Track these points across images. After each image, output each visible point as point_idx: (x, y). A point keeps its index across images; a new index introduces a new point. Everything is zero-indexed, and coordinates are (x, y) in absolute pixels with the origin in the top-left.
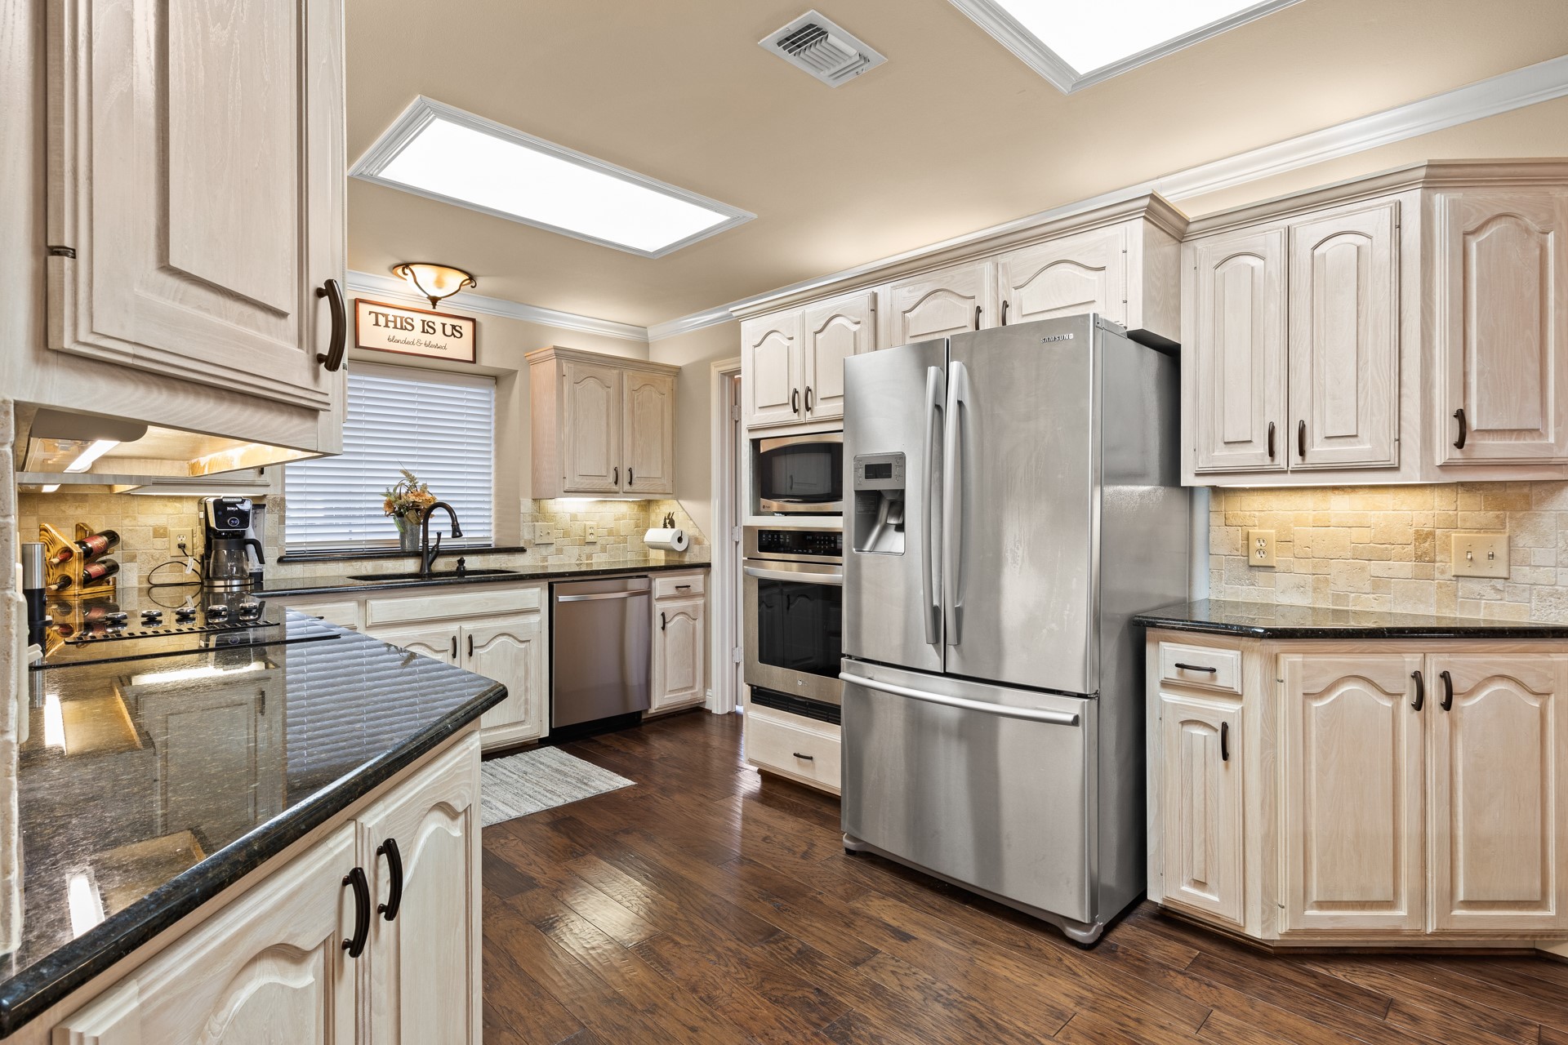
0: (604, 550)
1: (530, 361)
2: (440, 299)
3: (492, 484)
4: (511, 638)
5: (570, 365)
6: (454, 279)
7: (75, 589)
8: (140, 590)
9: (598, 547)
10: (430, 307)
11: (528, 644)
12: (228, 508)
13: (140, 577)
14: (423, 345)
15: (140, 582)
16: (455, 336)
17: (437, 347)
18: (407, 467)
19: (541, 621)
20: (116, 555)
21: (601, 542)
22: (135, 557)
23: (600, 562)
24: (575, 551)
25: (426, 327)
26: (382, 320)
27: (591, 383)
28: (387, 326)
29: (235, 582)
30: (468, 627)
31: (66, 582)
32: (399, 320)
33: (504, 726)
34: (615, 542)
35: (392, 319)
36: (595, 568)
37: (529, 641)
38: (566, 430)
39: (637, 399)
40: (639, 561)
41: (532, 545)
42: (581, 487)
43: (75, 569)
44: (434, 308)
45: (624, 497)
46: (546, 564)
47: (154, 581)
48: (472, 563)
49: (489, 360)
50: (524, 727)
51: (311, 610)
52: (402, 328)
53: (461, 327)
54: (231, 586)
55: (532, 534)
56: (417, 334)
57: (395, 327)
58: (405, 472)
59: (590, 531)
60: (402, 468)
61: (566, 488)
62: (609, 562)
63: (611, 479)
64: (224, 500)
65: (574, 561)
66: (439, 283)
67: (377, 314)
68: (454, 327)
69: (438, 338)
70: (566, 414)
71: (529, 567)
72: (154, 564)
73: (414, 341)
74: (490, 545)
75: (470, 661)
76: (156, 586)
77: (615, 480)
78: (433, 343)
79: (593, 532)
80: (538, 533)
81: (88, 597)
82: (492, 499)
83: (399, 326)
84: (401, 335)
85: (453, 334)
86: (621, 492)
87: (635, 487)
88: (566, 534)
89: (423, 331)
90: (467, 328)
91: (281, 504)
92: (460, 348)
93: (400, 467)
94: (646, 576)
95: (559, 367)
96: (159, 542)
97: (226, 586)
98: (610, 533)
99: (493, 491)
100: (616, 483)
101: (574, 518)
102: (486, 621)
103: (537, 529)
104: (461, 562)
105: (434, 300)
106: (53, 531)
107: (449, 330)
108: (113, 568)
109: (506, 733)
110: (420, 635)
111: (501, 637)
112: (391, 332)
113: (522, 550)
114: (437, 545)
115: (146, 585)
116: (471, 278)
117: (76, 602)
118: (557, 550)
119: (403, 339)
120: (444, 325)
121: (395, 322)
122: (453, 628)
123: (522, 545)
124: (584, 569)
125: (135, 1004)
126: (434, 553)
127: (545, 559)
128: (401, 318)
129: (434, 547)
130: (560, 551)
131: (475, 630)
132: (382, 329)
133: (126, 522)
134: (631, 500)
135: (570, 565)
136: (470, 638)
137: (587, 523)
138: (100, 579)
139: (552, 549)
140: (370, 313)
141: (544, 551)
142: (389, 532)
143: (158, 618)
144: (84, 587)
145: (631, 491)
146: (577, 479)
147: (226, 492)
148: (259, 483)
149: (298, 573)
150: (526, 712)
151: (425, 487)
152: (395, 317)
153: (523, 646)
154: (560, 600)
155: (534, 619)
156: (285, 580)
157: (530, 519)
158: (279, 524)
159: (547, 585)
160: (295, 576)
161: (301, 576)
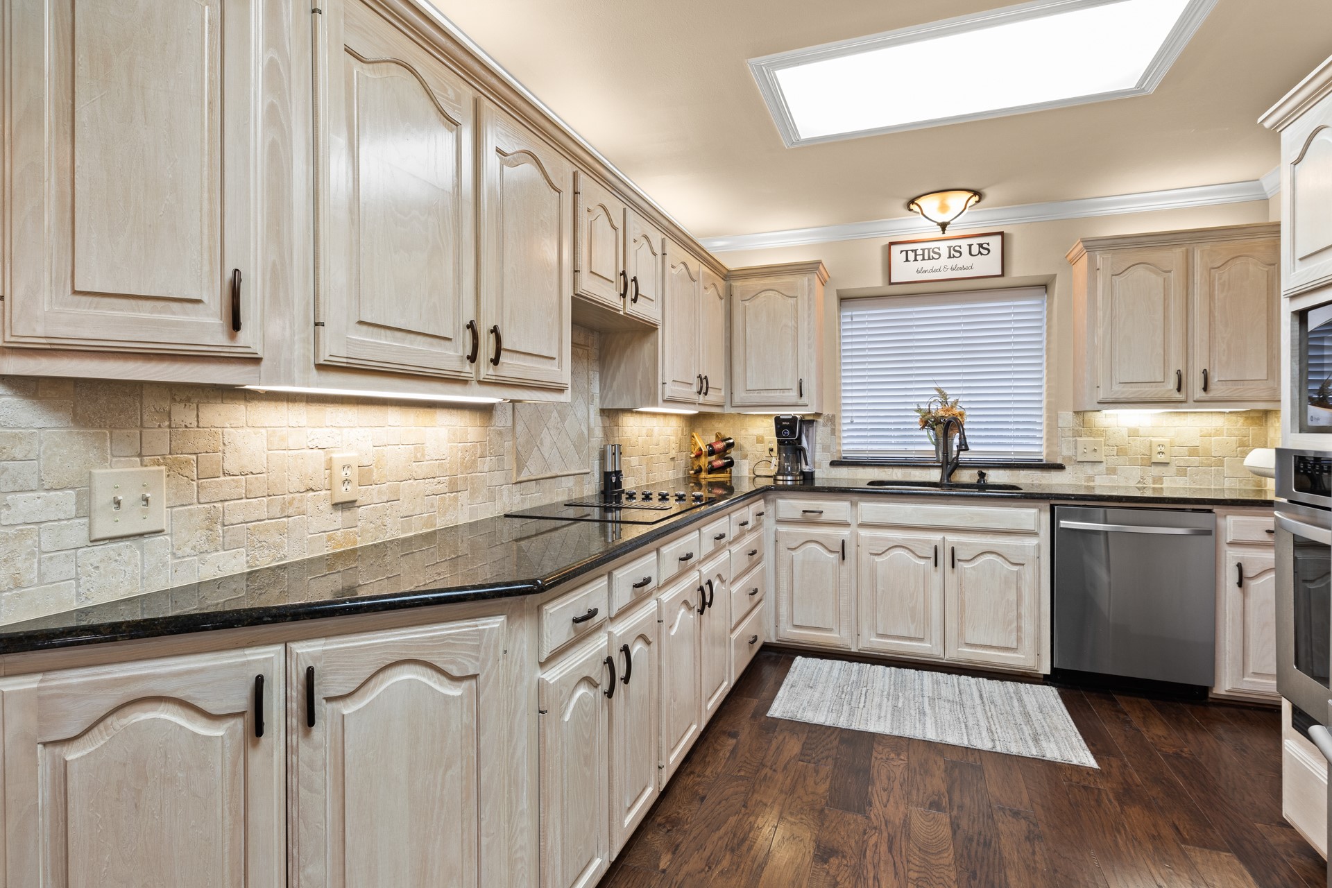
0: (1182, 472)
1: (1071, 261)
2: (949, 223)
3: (1044, 397)
4: (1001, 558)
5: (1105, 256)
6: (958, 201)
7: (703, 475)
8: (750, 478)
9: (1172, 469)
10: (939, 234)
11: (1021, 567)
12: (783, 423)
13: (749, 469)
14: (949, 270)
15: (750, 473)
16: (982, 254)
17: (963, 268)
18: (941, 385)
19: (1039, 546)
20: (733, 453)
21: (1175, 462)
22: (747, 456)
23: (1173, 486)
24: (1136, 472)
25: (952, 252)
26: (911, 256)
27: (1140, 272)
28: (916, 260)
29: (789, 478)
30: (952, 538)
31: (699, 471)
32: (926, 252)
33: (992, 647)
34: (1202, 464)
35: (921, 252)
36: (1166, 494)
37: (1023, 565)
38: (1100, 332)
39: (1219, 279)
40: (1245, 491)
41: (1073, 463)
42: (1122, 397)
43: (704, 462)
44: (944, 233)
45: (1196, 408)
46: (1092, 484)
47: (757, 473)
48: (994, 477)
49: (1020, 270)
50: (1015, 655)
51: (815, 504)
52: (929, 259)
53: (988, 244)
54: (787, 480)
55: (1074, 450)
56: (944, 261)
57: (924, 259)
58: (938, 390)
59: (1159, 449)
60: (936, 386)
61: (1101, 397)
62: (1190, 489)
63: (1172, 383)
64: (781, 417)
65: (1133, 483)
66: (944, 208)
67: (907, 251)
68: (981, 245)
69: (965, 259)
70: (1100, 314)
71: (1069, 486)
72: (757, 461)
73: (942, 268)
74: (1041, 460)
75: (953, 572)
76: (758, 476)
77: (1176, 386)
78: (960, 265)
79: (1163, 449)
80: (1080, 450)
81: (711, 480)
82: (1044, 412)
83: (926, 257)
84: (928, 265)
85: (980, 252)
86: (1190, 400)
87: (1213, 394)
88: (1121, 451)
89: (950, 257)
90: (995, 243)
91: (832, 420)
92: (989, 265)
93: (935, 386)
94: (1210, 511)
95: (1092, 261)
96: (759, 446)
97: (783, 480)
98: (1193, 452)
99: (1044, 404)
100: (1179, 389)
101: (1134, 433)
102: (972, 535)
103: (1079, 445)
104: (982, 475)
105: (944, 226)
106: (696, 438)
107: (975, 250)
108: (731, 464)
109: (994, 655)
110: (903, 539)
111: (989, 555)
112: (920, 264)
113: (1060, 467)
114: (957, 457)
115: (753, 476)
116: (976, 193)
117: (703, 482)
118: (1108, 469)
119: (929, 268)
120: (970, 246)
121: (923, 255)
122: (937, 537)
123: (1059, 461)
124: (1149, 494)
125: (35, 686)
126: (953, 465)
127: (1091, 478)
128: (929, 249)
129: (954, 459)
130: (1112, 471)
131: (959, 543)
132: (912, 264)
133: (743, 432)
134: (1227, 410)
135: (1126, 488)
136: (953, 549)
137: (1154, 439)
138: (722, 469)
139: (1102, 468)
140: (902, 251)
141: (1089, 470)
142: (925, 444)
143: (650, 496)
144: (709, 474)
145: (1207, 399)
146: (1116, 388)
147: (781, 411)
148: (800, 403)
149: (845, 476)
150: (1019, 640)
151: (956, 402)
152: (923, 250)
153: (1015, 569)
154: (1062, 526)
155: (1031, 542)
156: (835, 479)
157: (1070, 433)
158: (831, 435)
159: (1049, 507)
160: (841, 477)
161: (846, 477)
